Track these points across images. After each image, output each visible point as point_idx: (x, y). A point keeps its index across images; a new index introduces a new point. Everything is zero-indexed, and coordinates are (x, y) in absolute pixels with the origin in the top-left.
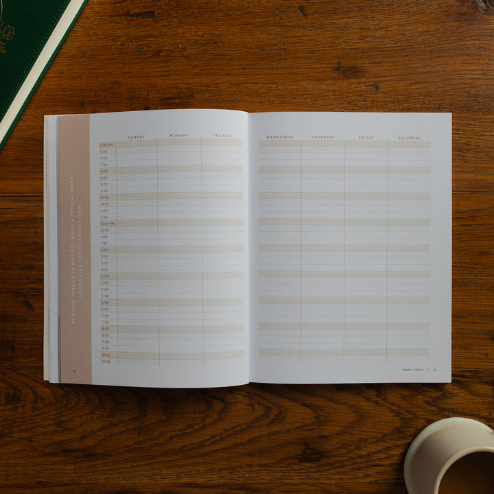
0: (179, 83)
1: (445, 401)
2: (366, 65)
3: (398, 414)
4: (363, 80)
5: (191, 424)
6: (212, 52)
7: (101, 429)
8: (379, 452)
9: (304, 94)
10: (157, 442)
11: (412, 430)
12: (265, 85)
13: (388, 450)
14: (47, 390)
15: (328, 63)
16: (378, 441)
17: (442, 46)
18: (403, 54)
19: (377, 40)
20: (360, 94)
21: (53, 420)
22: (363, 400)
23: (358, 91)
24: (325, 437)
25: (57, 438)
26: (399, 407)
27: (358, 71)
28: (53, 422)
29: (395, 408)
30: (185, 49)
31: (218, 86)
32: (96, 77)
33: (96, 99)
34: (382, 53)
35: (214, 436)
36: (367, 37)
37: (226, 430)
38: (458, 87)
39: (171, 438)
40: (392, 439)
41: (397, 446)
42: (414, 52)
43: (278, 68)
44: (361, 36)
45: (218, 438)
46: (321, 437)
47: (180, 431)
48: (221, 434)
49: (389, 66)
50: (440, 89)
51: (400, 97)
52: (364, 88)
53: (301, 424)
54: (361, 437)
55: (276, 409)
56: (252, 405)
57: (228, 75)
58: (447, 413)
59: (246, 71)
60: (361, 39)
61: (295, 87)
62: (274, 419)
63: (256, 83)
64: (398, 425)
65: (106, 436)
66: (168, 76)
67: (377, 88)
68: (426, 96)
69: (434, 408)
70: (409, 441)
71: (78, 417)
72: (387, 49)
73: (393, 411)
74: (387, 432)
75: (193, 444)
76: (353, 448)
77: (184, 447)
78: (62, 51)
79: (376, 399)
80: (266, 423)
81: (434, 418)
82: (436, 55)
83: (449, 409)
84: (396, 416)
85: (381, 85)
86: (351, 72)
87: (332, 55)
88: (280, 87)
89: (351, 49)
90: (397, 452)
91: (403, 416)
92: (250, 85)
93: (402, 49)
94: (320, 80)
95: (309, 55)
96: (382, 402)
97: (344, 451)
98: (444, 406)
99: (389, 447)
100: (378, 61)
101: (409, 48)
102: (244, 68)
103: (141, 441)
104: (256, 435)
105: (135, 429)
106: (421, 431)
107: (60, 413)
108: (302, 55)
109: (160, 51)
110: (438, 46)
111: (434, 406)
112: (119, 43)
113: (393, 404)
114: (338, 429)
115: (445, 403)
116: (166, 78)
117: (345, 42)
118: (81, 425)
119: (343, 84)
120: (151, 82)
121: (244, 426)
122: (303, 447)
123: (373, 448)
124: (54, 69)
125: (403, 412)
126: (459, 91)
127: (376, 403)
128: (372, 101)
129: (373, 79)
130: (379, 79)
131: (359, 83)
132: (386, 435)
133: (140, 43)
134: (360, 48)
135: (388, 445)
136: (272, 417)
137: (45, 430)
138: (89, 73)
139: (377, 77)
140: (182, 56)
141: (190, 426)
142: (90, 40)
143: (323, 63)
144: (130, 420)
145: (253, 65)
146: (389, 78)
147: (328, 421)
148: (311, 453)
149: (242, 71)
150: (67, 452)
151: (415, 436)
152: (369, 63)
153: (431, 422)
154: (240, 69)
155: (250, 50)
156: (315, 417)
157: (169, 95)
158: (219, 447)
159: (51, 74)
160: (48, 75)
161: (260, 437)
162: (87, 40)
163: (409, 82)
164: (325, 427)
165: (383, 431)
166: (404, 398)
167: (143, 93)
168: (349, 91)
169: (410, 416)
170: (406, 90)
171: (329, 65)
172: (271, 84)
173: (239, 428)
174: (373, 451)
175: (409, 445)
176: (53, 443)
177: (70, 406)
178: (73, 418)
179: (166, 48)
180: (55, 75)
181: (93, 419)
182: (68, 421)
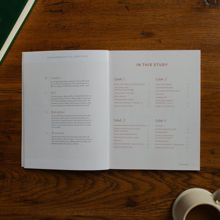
0: (73, 41)
1: (191, 181)
2: (156, 32)
3: (170, 186)
4: (154, 38)
5: (79, 190)
6: (88, 27)
7: (40, 191)
8: (161, 203)
9: (128, 45)
10: (64, 197)
11: (176, 193)
12: (111, 41)
13: (165, 202)
14: (17, 174)
15: (138, 31)
16: (161, 198)
17: (190, 23)
18: (172, 26)
19: (160, 21)
20: (152, 45)
21: (20, 187)
22: (154, 180)
23: (152, 43)
24: (137, 196)
25: (21, 195)
26: (170, 183)
27: (152, 35)
28: (19, 188)
29: (168, 183)
30: (76, 26)
31: (90, 42)
32: (38, 38)
33: (38, 48)
34: (162, 26)
35: (88, 195)
36: (155, 19)
37: (94, 192)
38: (196, 41)
39: (70, 195)
40: (167, 197)
41: (169, 200)
42: (177, 26)
43: (116, 34)
44: (153, 19)
45: (90, 196)
46: (136, 196)
47: (74, 192)
48: (92, 194)
49: (166, 32)
50: (188, 42)
51: (170, 46)
52: (154, 42)
53: (126, 190)
54: (154, 196)
55: (116, 183)
56: (105, 182)
57: (95, 37)
58: (191, 186)
59: (102, 35)
60: (153, 20)
61: (124, 42)
62: (115, 188)
63: (107, 40)
64: (170, 191)
65: (42, 195)
66: (68, 38)
67: (160, 42)
68: (182, 45)
69: (186, 184)
70: (174, 198)
71: (30, 186)
72: (165, 24)
73: (167, 185)
74: (165, 194)
75: (80, 198)
76: (150, 201)
77: (76, 199)
78: (23, 27)
79: (160, 179)
80: (112, 189)
81: (186, 188)
82: (187, 27)
83: (192, 184)
84: (169, 187)
85: (162, 41)
86: (149, 35)
87: (140, 28)
88: (117, 42)
89: (149, 25)
90: (169, 203)
91: (172, 187)
92: (104, 41)
93: (171, 25)
94: (135, 39)
95: (130, 28)
96: (163, 181)
97: (145, 202)
98: (190, 183)
99: (166, 201)
100: (161, 30)
101: (175, 24)
102: (102, 34)
103: (57, 196)
104: (107, 195)
105: (54, 191)
106: (180, 194)
107: (22, 184)
108: (127, 28)
109: (65, 27)
110: (188, 23)
111: (186, 183)
112: (47, 24)
113: (168, 182)
114: (143, 192)
115: (191, 182)
116: (67, 38)
117: (146, 22)
118: (31, 189)
119: (145, 40)
120: (61, 40)
121: (102, 191)
122: (128, 200)
123: (159, 201)
124: (19, 36)
125: (172, 185)
126: (197, 43)
127: (160, 181)
128: (158, 48)
129: (158, 38)
130: (161, 38)
131: (152, 40)
132: (165, 195)
133: (56, 24)
134: (153, 24)
135: (165, 200)
136: (114, 187)
137: (16, 191)
138: (35, 37)
139: (160, 37)
140: (74, 29)
141: (78, 190)
142: (35, 23)
143: (136, 31)
144: (53, 187)
145: (106, 32)
146: (165, 37)
147: (139, 189)
148: (131, 203)
149: (100, 35)
150: (25, 201)
151: (177, 196)
152: (157, 31)
153: (184, 190)
154: (100, 34)
155: (104, 26)
156: (133, 187)
157: (69, 46)
158: (91, 199)
159: (18, 38)
160: (17, 38)
161: (108, 195)
162: (34, 23)
163: (175, 39)
164: (138, 192)
165: (164, 194)
166: (172, 179)
167: (58, 45)
168: (148, 43)
169: (175, 187)
170: (173, 42)
171: (139, 32)
172: (114, 40)
173: (99, 192)
174: (159, 202)
175: (174, 200)
176: (20, 197)
177: (27, 181)
178: (28, 186)
179: (67, 25)
180: (21, 38)
181: (36, 187)
182: (26, 187)
